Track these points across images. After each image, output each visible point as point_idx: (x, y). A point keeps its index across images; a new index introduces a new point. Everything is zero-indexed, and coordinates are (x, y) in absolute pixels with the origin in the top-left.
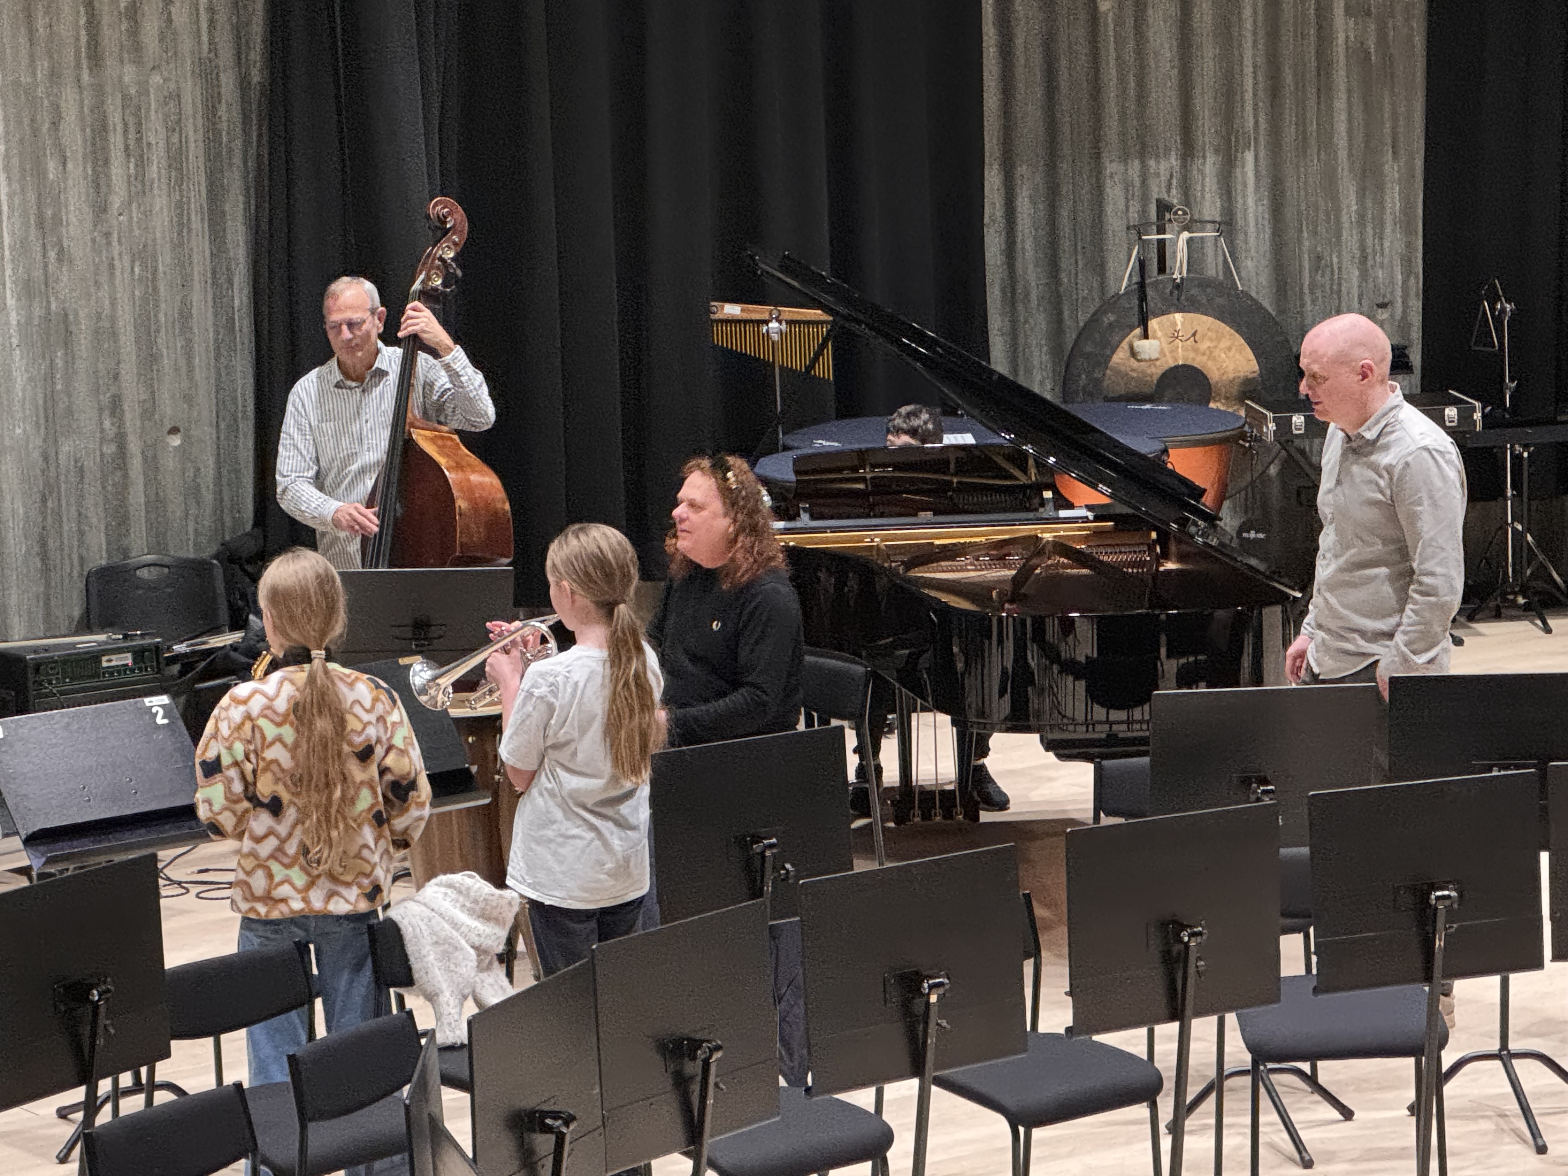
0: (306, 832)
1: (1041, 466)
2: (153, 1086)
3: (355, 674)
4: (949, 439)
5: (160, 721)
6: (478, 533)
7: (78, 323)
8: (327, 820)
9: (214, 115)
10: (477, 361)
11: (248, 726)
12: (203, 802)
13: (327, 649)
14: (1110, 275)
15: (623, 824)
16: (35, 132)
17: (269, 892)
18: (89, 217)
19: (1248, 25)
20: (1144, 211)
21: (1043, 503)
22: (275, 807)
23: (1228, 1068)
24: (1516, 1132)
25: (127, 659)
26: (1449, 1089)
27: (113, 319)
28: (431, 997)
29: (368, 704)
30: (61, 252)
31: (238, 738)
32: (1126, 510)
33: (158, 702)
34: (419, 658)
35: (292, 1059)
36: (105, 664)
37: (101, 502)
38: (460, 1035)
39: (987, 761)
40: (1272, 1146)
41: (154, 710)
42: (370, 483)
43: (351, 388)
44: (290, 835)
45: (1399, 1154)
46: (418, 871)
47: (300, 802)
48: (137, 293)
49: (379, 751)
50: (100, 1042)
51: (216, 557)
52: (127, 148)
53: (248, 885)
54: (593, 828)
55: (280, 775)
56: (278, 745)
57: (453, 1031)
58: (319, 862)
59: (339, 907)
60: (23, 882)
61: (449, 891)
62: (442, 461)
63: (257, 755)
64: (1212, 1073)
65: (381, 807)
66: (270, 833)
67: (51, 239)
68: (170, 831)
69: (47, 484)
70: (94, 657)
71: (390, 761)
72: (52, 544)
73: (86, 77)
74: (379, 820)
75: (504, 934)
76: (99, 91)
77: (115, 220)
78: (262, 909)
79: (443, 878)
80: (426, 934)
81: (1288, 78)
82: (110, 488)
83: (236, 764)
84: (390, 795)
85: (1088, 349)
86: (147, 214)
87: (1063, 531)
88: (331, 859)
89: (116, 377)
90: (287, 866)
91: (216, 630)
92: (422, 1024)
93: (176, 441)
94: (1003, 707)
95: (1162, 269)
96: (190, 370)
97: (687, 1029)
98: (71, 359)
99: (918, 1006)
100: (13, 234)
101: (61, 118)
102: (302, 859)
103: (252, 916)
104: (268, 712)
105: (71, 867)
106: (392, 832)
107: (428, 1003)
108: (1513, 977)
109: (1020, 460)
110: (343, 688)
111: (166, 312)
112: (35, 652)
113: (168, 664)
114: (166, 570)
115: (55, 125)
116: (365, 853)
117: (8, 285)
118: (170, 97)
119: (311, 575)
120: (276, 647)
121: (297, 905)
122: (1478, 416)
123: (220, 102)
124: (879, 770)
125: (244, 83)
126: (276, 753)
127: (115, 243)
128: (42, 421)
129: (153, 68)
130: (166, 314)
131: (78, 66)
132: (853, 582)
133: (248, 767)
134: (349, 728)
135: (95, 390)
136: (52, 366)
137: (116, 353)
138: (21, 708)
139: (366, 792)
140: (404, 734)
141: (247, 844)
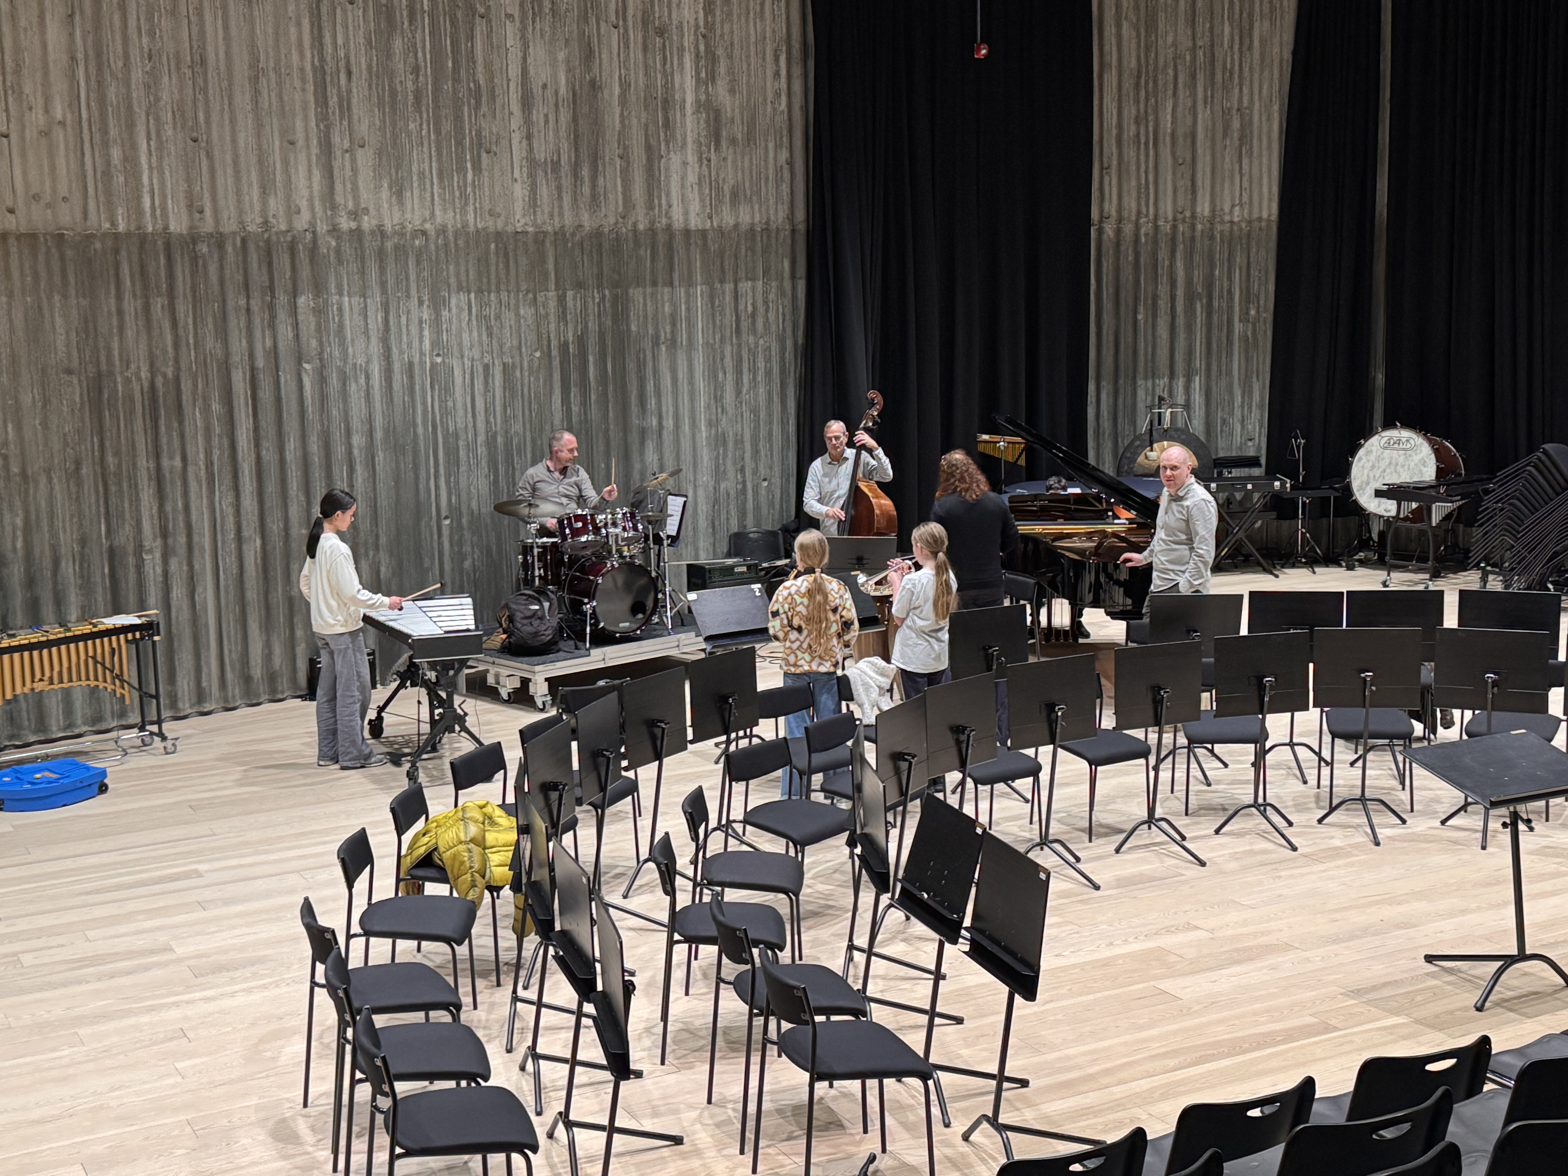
0: (811, 640)
1: (1108, 502)
2: (751, 736)
3: (832, 579)
4: (1071, 491)
5: (758, 594)
6: (883, 523)
7: (729, 437)
8: (819, 635)
10: (886, 454)
11: (790, 597)
12: (771, 627)
13: (821, 568)
14: (1139, 427)
15: (939, 640)
16: (714, 363)
17: (796, 663)
18: (734, 396)
19: (1199, 325)
20: (1153, 400)
21: (1108, 517)
22: (799, 630)
23: (1178, 745)
24: (1295, 775)
25: (744, 569)
26: (1268, 757)
27: (742, 435)
28: (861, 706)
29: (836, 590)
30: (723, 409)
31: (786, 602)
32: (1141, 521)
33: (757, 587)
34: (861, 572)
35: (806, 728)
36: (736, 571)
37: (736, 507)
38: (872, 721)
39: (1082, 619)
40: (1195, 777)
41: (754, 590)
42: (842, 502)
43: (834, 464)
44: (805, 640)
45: (1247, 782)
46: (856, 655)
47: (809, 628)
48: (752, 426)
49: (840, 609)
50: (732, 719)
51: (781, 531)
52: (749, 368)
53: (787, 659)
54: (927, 641)
55: (802, 617)
56: (801, 605)
57: (869, 719)
58: (815, 652)
59: (823, 669)
60: (702, 655)
61: (868, 664)
62: (870, 494)
63: (793, 609)
64: (1171, 747)
65: (840, 631)
66: (797, 639)
67: (719, 404)
68: (759, 637)
69: (716, 500)
70: (732, 568)
71: (844, 613)
72: (717, 523)
73: (734, 340)
74: (839, 636)
75: (889, 682)
76: (739, 345)
77: (745, 396)
78: (793, 669)
79: (865, 659)
80: (859, 681)
81: (1214, 345)
82: (739, 502)
83: (785, 612)
84: (843, 627)
85: (1128, 455)
86: (756, 395)
87: (1116, 528)
88: (820, 650)
89: (743, 458)
90: (803, 653)
91: (780, 558)
92: (857, 716)
93: (765, 484)
94: (1089, 597)
95: (1159, 424)
96: (772, 456)
97: (961, 722)
98: (725, 451)
99: (1053, 716)
100: (705, 402)
101: (724, 357)
102: (809, 650)
103: (789, 672)
104: (797, 592)
105: (721, 650)
106: (844, 641)
107: (859, 708)
108: (1296, 714)
109: (1099, 499)
110: (827, 584)
111: (763, 432)
112: (709, 565)
113: (760, 572)
114: (760, 534)
115: (722, 359)
116: (834, 648)
117: (702, 421)
118: (767, 349)
119: (816, 539)
120: (801, 567)
121: (806, 668)
122: (1288, 485)
124: (1039, 622)
125: (795, 343)
126: (801, 608)
127: (744, 406)
128: (714, 475)
129: (761, 337)
130: (763, 434)
131: (732, 336)
132: (1031, 546)
133: (790, 614)
134: (829, 600)
135: (735, 463)
136: (718, 453)
137: (743, 449)
138: (704, 587)
139: (834, 625)
140: (849, 604)
141: (788, 644)
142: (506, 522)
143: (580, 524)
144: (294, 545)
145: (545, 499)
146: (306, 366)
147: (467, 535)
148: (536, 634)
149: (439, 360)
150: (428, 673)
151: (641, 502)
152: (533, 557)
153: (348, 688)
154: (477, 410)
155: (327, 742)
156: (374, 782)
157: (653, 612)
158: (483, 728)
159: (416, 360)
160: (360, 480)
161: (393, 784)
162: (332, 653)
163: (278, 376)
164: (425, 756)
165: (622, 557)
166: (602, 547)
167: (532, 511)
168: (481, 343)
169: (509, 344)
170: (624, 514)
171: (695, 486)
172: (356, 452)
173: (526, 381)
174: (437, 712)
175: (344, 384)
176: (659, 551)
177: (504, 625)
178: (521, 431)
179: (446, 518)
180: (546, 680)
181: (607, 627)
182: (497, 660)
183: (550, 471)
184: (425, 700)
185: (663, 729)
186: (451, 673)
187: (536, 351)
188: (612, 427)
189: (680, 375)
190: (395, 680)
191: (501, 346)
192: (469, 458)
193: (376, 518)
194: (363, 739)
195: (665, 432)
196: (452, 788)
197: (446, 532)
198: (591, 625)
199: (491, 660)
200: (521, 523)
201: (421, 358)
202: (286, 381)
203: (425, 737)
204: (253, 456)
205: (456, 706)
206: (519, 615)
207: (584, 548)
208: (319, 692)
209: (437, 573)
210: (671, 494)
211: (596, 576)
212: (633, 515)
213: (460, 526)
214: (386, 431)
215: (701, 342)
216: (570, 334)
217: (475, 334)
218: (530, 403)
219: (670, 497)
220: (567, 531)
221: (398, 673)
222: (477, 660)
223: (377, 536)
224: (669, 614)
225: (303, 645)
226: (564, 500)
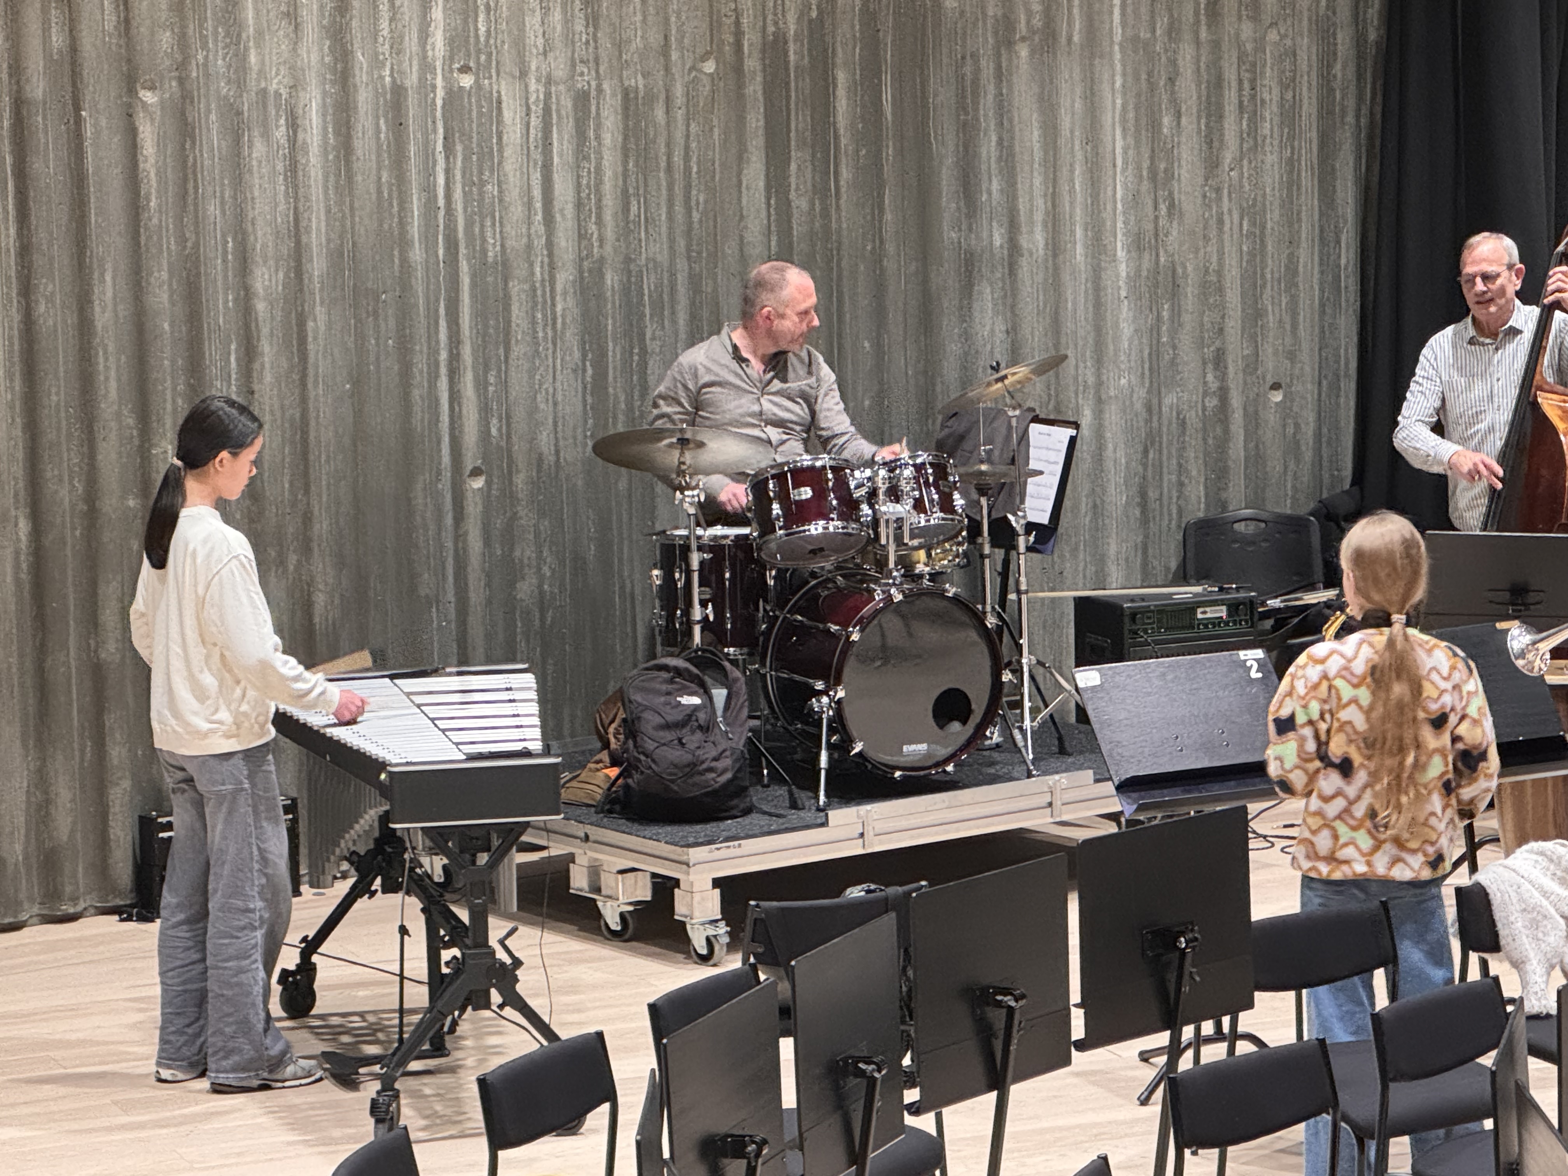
0: (1376, 795)
2: (1235, 1036)
3: (1434, 641)
5: (1255, 674)
7: (1185, 276)
8: (1397, 786)
9: (1329, 73)
11: (1325, 685)
12: (1276, 758)
13: (1407, 614)
16: (1152, 87)
17: (1333, 852)
18: (1201, 172)
22: (1345, 768)
25: (1222, 612)
27: (1219, 273)
28: (1518, 965)
29: (1445, 672)
30: (1171, 206)
31: (1314, 698)
33: (1253, 656)
34: (1517, 623)
35: (1377, 1019)
36: (1200, 616)
37: (1201, 456)
38: (1550, 1005)
41: (1248, 664)
43: (1483, 345)
44: (1359, 798)
46: (1509, 836)
47: (1372, 765)
48: (1245, 248)
49: (1453, 719)
50: (1186, 989)
51: (1312, 514)
52: (1241, 103)
53: (1312, 843)
55: (1354, 737)
56: (1353, 708)
57: (1539, 1000)
58: (1386, 826)
59: (1402, 873)
60: (1112, 829)
61: (1540, 858)
63: (1332, 715)
65: (1450, 776)
66: (1339, 793)
67: (1162, 194)
68: (1250, 785)
69: (1150, 435)
70: (1190, 608)
71: (1463, 730)
72: (1152, 494)
73: (1203, 34)
74: (1448, 788)
76: (1216, 45)
77: (1228, 174)
78: (1324, 869)
79: (1534, 845)
80: (1515, 901)
82: (1210, 441)
83: (1311, 722)
84: (1459, 764)
86: (1258, 171)
88: (1399, 823)
89: (1221, 330)
90: (1354, 829)
91: (1311, 587)
92: (1508, 991)
93: (1277, 397)
96: (1295, 324)
98: (1176, 313)
100: (1126, 187)
101: (1177, 74)
102: (1368, 824)
103: (1313, 875)
104: (1344, 673)
105: (1160, 815)
106: (1459, 802)
107: (1514, 971)
110: (1421, 654)
111: (1273, 266)
112: (1132, 601)
113: (1260, 619)
114: (1263, 525)
115: (1171, 80)
116: (1433, 821)
117: (1119, 236)
118: (1286, 54)
119: (1397, 537)
120: (1355, 609)
121: (1360, 868)
123: (1335, 60)
125: (1360, 40)
126: (1350, 714)
127: (1225, 199)
128: (1147, 372)
129: (1271, 24)
130: (1272, 273)
131: (1197, 22)
133: (1323, 727)
134: (1425, 695)
135: (1200, 344)
136: (1159, 318)
137: (1221, 307)
138: (1120, 657)
139: (1437, 760)
140: (1478, 705)
141: (1315, 803)
142: (622, 485)
143: (806, 493)
144: (109, 537)
145: (720, 427)
146: (148, 97)
147: (526, 516)
148: (693, 768)
149: (467, 81)
150: (425, 861)
151: (962, 438)
152: (689, 572)
153: (236, 891)
154: (557, 205)
155: (181, 1022)
156: (295, 1125)
157: (988, 720)
158: (561, 1000)
159: (412, 80)
160: (268, 378)
161: (337, 1133)
162: (199, 804)
163: (78, 120)
164: (415, 1066)
165: (910, 575)
166: (863, 552)
167: (688, 457)
168: (569, 39)
169: (638, 43)
170: (919, 468)
171: (1099, 401)
172: (261, 306)
173: (679, 136)
174: (446, 955)
175: (237, 141)
176: (1006, 563)
177: (614, 744)
178: (663, 258)
179: (476, 472)
180: (717, 883)
181: (871, 754)
182: (596, 832)
183: (739, 359)
184: (418, 926)
185: (1011, 1010)
186: (483, 859)
187: (704, 59)
188: (890, 248)
189: (1066, 122)
190: (345, 876)
191: (620, 46)
192: (533, 322)
193: (306, 474)
194: (268, 1017)
195: (1024, 263)
196: (483, 1144)
197: (473, 509)
198: (830, 747)
199: (579, 830)
200: (660, 488)
201: (422, 79)
202: (97, 133)
203: (416, 1018)
204: (17, 317)
205: (493, 942)
206: (650, 720)
207: (813, 552)
208: (168, 898)
209: (452, 609)
210: (1036, 420)
211: (845, 625)
212: (941, 470)
213: (509, 494)
214: (336, 256)
215: (1118, 38)
216: (791, 18)
217: (557, 16)
218: (688, 188)
219: (1035, 429)
220: (776, 508)
221: (353, 858)
222: (546, 829)
223: (307, 519)
224: (1027, 723)
225: (126, 784)
226: (774, 434)
